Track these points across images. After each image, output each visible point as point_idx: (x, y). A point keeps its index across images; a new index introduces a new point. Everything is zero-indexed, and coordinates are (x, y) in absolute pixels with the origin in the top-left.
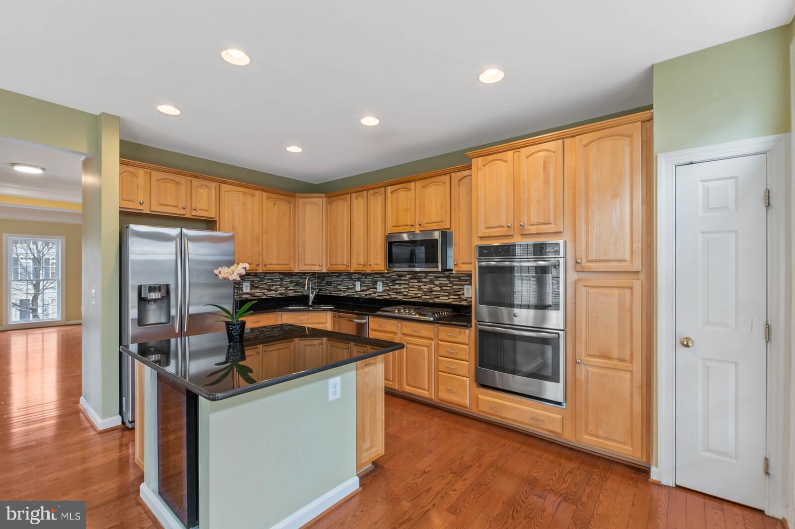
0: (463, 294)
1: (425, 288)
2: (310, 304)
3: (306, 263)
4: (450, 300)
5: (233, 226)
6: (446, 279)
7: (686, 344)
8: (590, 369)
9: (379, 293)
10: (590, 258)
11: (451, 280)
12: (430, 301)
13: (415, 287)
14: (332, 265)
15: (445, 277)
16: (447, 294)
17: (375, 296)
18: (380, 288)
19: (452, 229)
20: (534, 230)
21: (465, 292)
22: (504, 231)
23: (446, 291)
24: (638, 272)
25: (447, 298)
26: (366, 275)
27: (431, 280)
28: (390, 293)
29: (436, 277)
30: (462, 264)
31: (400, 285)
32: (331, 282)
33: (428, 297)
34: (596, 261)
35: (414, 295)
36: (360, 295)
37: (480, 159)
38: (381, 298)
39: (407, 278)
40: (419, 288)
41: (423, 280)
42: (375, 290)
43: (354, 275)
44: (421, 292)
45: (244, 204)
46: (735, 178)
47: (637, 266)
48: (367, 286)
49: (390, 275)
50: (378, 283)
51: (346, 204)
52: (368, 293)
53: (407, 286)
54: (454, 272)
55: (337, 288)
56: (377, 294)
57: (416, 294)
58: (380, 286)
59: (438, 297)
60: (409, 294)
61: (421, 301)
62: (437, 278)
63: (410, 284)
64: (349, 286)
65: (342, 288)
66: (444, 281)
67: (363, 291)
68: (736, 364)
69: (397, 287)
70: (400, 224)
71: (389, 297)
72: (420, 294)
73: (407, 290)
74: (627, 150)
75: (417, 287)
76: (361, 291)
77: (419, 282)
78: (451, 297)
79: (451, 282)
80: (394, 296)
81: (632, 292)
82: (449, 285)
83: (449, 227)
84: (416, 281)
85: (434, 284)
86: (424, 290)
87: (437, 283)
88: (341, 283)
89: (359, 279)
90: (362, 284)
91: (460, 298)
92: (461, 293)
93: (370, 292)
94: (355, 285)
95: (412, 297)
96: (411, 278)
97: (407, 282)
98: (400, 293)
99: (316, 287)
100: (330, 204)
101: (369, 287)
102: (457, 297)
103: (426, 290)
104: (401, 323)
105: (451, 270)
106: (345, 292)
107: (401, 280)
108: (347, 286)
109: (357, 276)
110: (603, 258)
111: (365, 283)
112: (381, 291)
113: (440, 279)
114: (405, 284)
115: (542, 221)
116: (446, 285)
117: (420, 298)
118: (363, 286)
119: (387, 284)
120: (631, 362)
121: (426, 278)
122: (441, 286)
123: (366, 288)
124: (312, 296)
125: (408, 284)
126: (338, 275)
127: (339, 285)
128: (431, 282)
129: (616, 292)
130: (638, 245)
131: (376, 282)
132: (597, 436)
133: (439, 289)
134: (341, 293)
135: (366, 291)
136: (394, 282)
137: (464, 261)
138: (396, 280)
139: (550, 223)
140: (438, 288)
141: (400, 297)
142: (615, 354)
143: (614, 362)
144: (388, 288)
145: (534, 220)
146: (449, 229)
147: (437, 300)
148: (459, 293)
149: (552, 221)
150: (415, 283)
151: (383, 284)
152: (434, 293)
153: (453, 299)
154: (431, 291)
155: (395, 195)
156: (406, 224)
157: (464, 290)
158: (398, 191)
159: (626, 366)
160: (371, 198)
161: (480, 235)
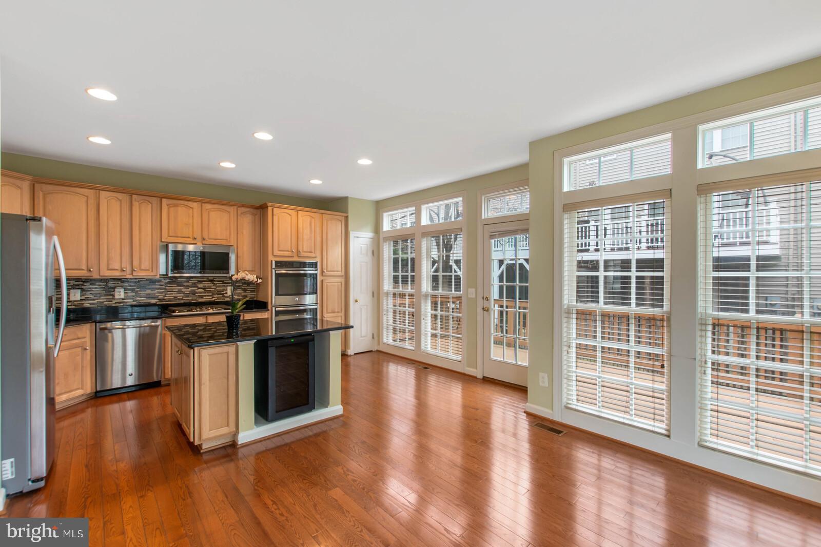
0: (227, 293)
6: (210, 283)
7: (356, 301)
9: (118, 299)
10: (328, 270)
13: (174, 290)
16: (211, 294)
17: (111, 304)
18: (120, 294)
20: (305, 254)
22: (289, 253)
23: (209, 292)
24: (342, 276)
25: (211, 297)
26: (92, 281)
28: (137, 299)
29: (199, 281)
31: (152, 289)
33: (191, 298)
34: (331, 271)
35: (173, 298)
36: (82, 305)
37: (275, 209)
38: (122, 305)
40: (180, 292)
41: (184, 284)
42: (111, 297)
44: (182, 295)
46: (367, 245)
47: (343, 273)
48: (93, 294)
49: (137, 281)
50: (116, 290)
52: (95, 301)
53: (163, 290)
56: (114, 302)
57: (175, 297)
58: (120, 292)
59: (201, 297)
60: (165, 298)
61: (181, 302)
62: (201, 282)
63: (167, 288)
67: (87, 300)
68: (367, 305)
69: (148, 292)
70: (179, 235)
71: (134, 303)
72: (180, 296)
73: (164, 294)
74: (340, 225)
75: (177, 290)
77: (179, 286)
78: (215, 296)
79: (215, 285)
80: (144, 300)
81: (342, 284)
82: (212, 287)
83: (233, 245)
84: (176, 285)
85: (197, 286)
86: (186, 292)
87: (200, 286)
90: (85, 292)
91: (223, 296)
93: (103, 299)
95: (170, 300)
96: (169, 283)
98: (154, 298)
101: (98, 295)
103: (188, 292)
110: (333, 270)
111: (89, 291)
112: (123, 297)
113: (203, 283)
114: (161, 289)
115: (309, 250)
116: (210, 287)
117: (179, 300)
118: (87, 294)
119: (132, 289)
120: (341, 312)
122: (204, 288)
123: (92, 296)
125: (165, 289)
128: (194, 285)
129: (337, 284)
130: (343, 265)
131: (114, 288)
133: (203, 291)
135: (93, 300)
136: (143, 287)
138: (147, 285)
139: (312, 252)
140: (201, 290)
141: (153, 301)
143: (336, 313)
144: (133, 294)
145: (305, 249)
147: (200, 300)
148: (222, 293)
149: (313, 251)
150: (174, 287)
151: (126, 290)
152: (196, 294)
153: (215, 298)
154: (194, 293)
155: (172, 209)
156: (187, 236)
157: (227, 290)
158: (176, 206)
159: (340, 314)
160: (136, 205)
161: (274, 254)
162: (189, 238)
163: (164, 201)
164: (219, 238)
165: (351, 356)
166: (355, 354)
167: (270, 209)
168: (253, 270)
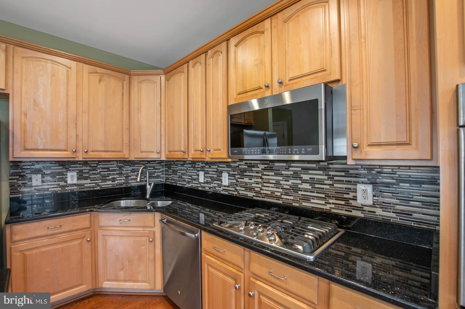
0: (355, 198)
1: (287, 184)
2: (148, 197)
3: (143, 150)
4: (328, 207)
5: (35, 101)
6: (321, 172)
9: (225, 186)
11: (331, 173)
12: (294, 204)
13: (271, 181)
15: (319, 169)
16: (323, 196)
17: (221, 190)
18: (226, 180)
19: (345, 80)
21: (359, 195)
23: (321, 191)
25: (323, 202)
26: (210, 164)
27: (296, 173)
28: (238, 188)
29: (304, 169)
30: (371, 145)
31: (250, 177)
32: (177, 171)
33: (292, 198)
35: (269, 193)
36: (204, 187)
38: (227, 193)
39: (260, 169)
40: (277, 184)
41: (283, 172)
42: (220, 182)
43: (197, 163)
44: (281, 190)
45: (53, 76)
48: (211, 177)
49: (237, 164)
50: (223, 174)
52: (212, 185)
53: (260, 180)
54: (350, 162)
55: (181, 177)
56: (222, 188)
57: (273, 192)
58: (225, 178)
59: (306, 199)
60: (262, 192)
61: (281, 202)
62: (306, 170)
63: (263, 177)
64: (193, 177)
65: (187, 178)
66: (319, 175)
67: (207, 182)
69: (246, 180)
70: (248, 88)
71: (236, 193)
72: (278, 192)
73: (260, 186)
75: (274, 182)
76: (204, 183)
77: (276, 175)
78: (331, 201)
79: (331, 178)
80: (243, 192)
82: (326, 182)
83: (337, 77)
84: (273, 174)
85: (301, 178)
86: (285, 187)
87: (306, 177)
88: (185, 172)
89: (202, 169)
90: (206, 175)
91: (348, 205)
92: (351, 195)
93: (215, 184)
94: (198, 175)
95: (267, 195)
96: (265, 169)
97: (260, 175)
98: (251, 189)
99: (164, 176)
100: (168, 81)
101: (213, 179)
102: (343, 203)
103: (288, 187)
104: (249, 252)
105: (345, 158)
106: (189, 182)
107: (252, 171)
108: (191, 176)
109: (201, 164)
111: (209, 174)
112: (227, 184)
113: (310, 172)
114: (257, 177)
116: (321, 182)
117: (278, 198)
118: (207, 177)
119: (234, 175)
121: (287, 169)
122: (312, 182)
123: (210, 180)
124: (149, 188)
125: (261, 178)
126: (182, 163)
127: (183, 174)
128: (296, 176)
131: (221, 172)
133: (310, 187)
134: (185, 183)
135: (210, 183)
136: (242, 173)
137: (374, 140)
138: (245, 171)
140: (307, 186)
141: (250, 194)
144: (235, 181)
146: (338, 81)
147: (305, 204)
148: (345, 196)
150: (271, 177)
151: (230, 175)
152: (300, 192)
153: (330, 206)
154: (295, 189)
157: (355, 191)
162: (260, 88)
168: (403, 138)
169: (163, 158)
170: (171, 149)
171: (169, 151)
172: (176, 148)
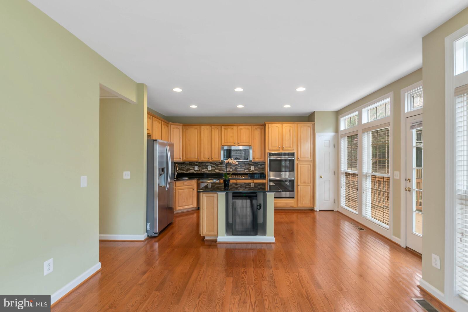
0: (250, 169)
2: (175, 177)
7: (321, 177)
8: (301, 187)
9: (209, 170)
10: (301, 157)
14: (187, 158)
16: (244, 170)
17: (207, 172)
18: (210, 168)
20: (287, 148)
22: (277, 148)
23: (243, 168)
24: (311, 161)
26: (201, 163)
30: (256, 158)
33: (235, 171)
34: (303, 158)
36: (198, 172)
37: (269, 125)
38: (210, 173)
40: (231, 168)
42: (207, 169)
43: (193, 163)
46: (329, 140)
47: (312, 159)
48: (201, 168)
49: (215, 163)
50: (209, 166)
51: (197, 130)
52: (202, 171)
54: (253, 161)
55: (181, 169)
57: (229, 170)
58: (210, 167)
65: (186, 169)
67: (200, 170)
68: (329, 180)
69: (219, 167)
70: (228, 142)
71: (215, 172)
72: (231, 170)
73: (226, 169)
74: (309, 130)
76: (198, 170)
78: (246, 171)
79: (246, 165)
80: (218, 172)
81: (310, 166)
83: (251, 145)
87: (239, 165)
88: (185, 167)
89: (196, 165)
90: (199, 167)
91: (249, 171)
93: (204, 170)
94: (194, 168)
100: (185, 129)
101: (203, 169)
103: (234, 169)
106: (187, 171)
107: (222, 165)
108: (189, 168)
109: (195, 163)
110: (304, 157)
112: (211, 169)
115: (289, 146)
116: (243, 166)
118: (200, 168)
119: (214, 166)
120: (310, 183)
122: (241, 166)
126: (182, 163)
127: (183, 168)
129: (307, 166)
130: (312, 154)
131: (208, 166)
132: (303, 204)
134: (184, 172)
135: (201, 170)
136: (218, 165)
138: (219, 165)
140: (240, 168)
141: (221, 172)
142: (307, 182)
143: (307, 184)
144: (214, 168)
145: (287, 146)
147: (239, 172)
149: (292, 146)
151: (212, 166)
152: (238, 169)
153: (246, 172)
154: (236, 169)
155: (226, 130)
156: (231, 142)
157: (251, 168)
158: (227, 129)
159: (309, 184)
160: (213, 130)
161: (269, 149)
163: (223, 127)
164: (245, 142)
165: (316, 211)
166: (320, 211)
167: (267, 125)
168: (261, 157)
169: (182, 161)
170: (189, 157)
171: (186, 158)
172: (192, 156)
